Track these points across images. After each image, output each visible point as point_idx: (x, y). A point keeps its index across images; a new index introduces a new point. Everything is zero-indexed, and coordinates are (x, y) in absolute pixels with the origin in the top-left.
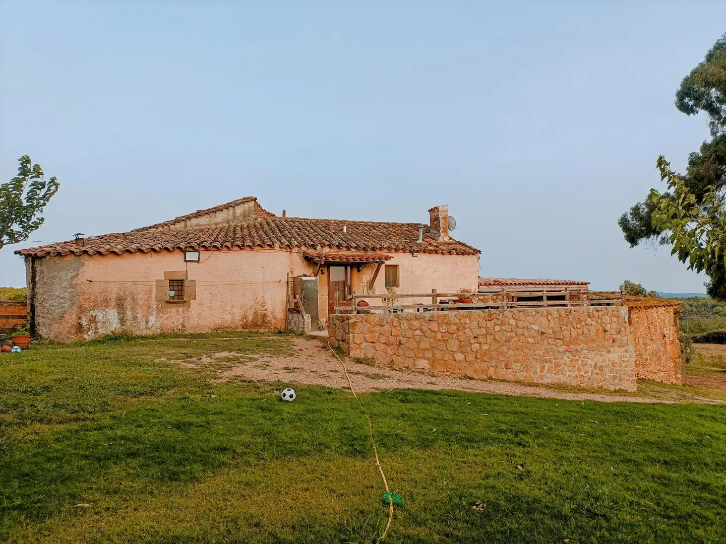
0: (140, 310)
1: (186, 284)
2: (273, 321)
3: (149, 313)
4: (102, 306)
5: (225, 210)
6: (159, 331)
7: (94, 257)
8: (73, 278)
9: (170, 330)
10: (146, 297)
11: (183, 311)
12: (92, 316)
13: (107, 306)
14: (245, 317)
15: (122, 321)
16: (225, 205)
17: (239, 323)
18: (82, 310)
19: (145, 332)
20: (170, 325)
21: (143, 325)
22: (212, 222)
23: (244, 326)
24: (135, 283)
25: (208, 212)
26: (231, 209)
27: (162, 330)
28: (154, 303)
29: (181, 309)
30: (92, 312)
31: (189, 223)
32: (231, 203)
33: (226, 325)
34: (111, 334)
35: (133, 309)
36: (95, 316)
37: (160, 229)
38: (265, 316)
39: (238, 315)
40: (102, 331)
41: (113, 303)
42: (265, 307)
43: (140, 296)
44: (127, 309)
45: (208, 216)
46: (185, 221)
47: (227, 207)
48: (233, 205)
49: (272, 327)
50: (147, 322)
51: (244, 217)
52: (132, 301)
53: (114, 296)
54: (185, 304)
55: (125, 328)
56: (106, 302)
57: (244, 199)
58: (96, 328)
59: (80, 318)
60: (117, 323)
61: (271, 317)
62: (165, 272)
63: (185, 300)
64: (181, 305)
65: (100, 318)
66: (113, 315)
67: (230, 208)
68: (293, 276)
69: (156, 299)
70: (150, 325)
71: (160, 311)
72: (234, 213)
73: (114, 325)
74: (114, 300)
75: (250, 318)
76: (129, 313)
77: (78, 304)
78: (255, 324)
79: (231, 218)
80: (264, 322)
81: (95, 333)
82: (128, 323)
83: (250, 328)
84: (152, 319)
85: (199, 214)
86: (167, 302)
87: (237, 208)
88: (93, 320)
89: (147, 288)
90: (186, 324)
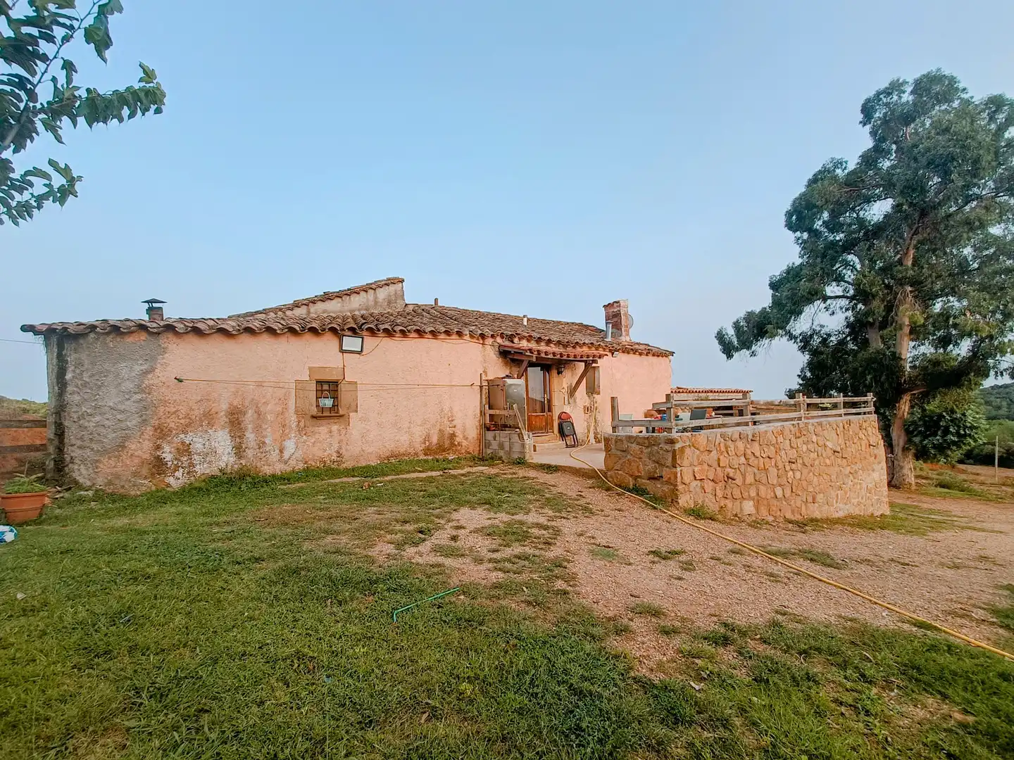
0: (269, 430)
1: (343, 387)
2: (465, 443)
3: (284, 437)
4: (202, 426)
5: (363, 293)
6: (301, 466)
7: (186, 337)
8: (146, 373)
9: (318, 463)
10: (279, 409)
11: (339, 431)
12: (183, 443)
13: (211, 425)
14: (427, 438)
15: (239, 450)
16: (362, 286)
17: (420, 447)
18: (162, 433)
19: (279, 468)
20: (320, 454)
21: (275, 456)
22: (346, 308)
23: (427, 451)
24: (260, 385)
25: (340, 295)
26: (371, 292)
27: (306, 463)
28: (292, 418)
29: (335, 428)
30: (182, 436)
31: (313, 308)
32: (372, 284)
33: (402, 451)
34: (219, 474)
35: (258, 429)
36: (188, 442)
37: (272, 315)
38: (453, 436)
39: (418, 434)
40: (202, 469)
41: (223, 419)
42: (454, 423)
43: (269, 407)
44: (246, 429)
45: (340, 300)
46: (308, 305)
47: (365, 289)
48: (374, 286)
49: (463, 451)
50: (281, 451)
51: (389, 303)
52: (256, 415)
53: (224, 406)
54: (341, 419)
55: (243, 462)
56: (209, 418)
57: (389, 279)
58: (192, 465)
59: (158, 447)
60: (229, 453)
61: (461, 436)
62: (310, 369)
63: (341, 412)
64: (336, 421)
65: (198, 446)
66: (222, 442)
67: (371, 290)
68: (486, 379)
69: (296, 412)
70: (286, 455)
71: (301, 431)
72: (376, 298)
73: (225, 458)
74: (223, 413)
75: (435, 440)
76: (250, 436)
77: (154, 422)
78: (441, 448)
79: (371, 303)
80: (452, 444)
81: (188, 473)
82: (250, 453)
83: (436, 453)
84: (290, 446)
85: (327, 297)
86: (313, 417)
87: (379, 290)
88: (185, 450)
89: (280, 393)
90: (343, 451)
